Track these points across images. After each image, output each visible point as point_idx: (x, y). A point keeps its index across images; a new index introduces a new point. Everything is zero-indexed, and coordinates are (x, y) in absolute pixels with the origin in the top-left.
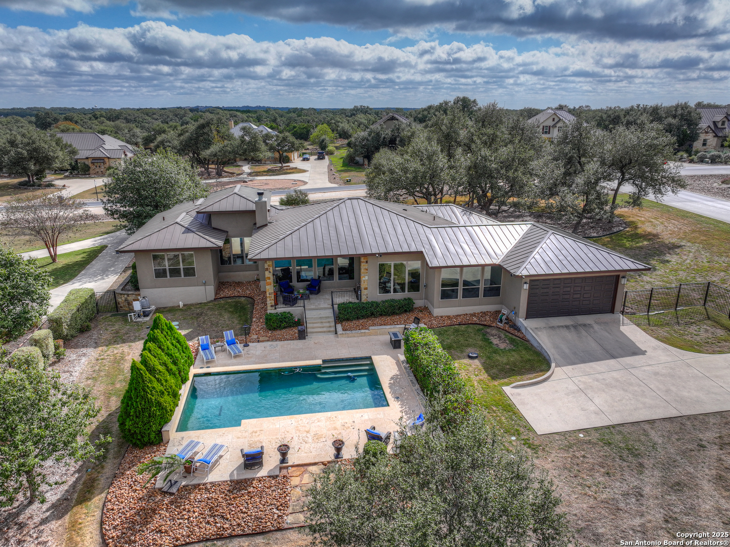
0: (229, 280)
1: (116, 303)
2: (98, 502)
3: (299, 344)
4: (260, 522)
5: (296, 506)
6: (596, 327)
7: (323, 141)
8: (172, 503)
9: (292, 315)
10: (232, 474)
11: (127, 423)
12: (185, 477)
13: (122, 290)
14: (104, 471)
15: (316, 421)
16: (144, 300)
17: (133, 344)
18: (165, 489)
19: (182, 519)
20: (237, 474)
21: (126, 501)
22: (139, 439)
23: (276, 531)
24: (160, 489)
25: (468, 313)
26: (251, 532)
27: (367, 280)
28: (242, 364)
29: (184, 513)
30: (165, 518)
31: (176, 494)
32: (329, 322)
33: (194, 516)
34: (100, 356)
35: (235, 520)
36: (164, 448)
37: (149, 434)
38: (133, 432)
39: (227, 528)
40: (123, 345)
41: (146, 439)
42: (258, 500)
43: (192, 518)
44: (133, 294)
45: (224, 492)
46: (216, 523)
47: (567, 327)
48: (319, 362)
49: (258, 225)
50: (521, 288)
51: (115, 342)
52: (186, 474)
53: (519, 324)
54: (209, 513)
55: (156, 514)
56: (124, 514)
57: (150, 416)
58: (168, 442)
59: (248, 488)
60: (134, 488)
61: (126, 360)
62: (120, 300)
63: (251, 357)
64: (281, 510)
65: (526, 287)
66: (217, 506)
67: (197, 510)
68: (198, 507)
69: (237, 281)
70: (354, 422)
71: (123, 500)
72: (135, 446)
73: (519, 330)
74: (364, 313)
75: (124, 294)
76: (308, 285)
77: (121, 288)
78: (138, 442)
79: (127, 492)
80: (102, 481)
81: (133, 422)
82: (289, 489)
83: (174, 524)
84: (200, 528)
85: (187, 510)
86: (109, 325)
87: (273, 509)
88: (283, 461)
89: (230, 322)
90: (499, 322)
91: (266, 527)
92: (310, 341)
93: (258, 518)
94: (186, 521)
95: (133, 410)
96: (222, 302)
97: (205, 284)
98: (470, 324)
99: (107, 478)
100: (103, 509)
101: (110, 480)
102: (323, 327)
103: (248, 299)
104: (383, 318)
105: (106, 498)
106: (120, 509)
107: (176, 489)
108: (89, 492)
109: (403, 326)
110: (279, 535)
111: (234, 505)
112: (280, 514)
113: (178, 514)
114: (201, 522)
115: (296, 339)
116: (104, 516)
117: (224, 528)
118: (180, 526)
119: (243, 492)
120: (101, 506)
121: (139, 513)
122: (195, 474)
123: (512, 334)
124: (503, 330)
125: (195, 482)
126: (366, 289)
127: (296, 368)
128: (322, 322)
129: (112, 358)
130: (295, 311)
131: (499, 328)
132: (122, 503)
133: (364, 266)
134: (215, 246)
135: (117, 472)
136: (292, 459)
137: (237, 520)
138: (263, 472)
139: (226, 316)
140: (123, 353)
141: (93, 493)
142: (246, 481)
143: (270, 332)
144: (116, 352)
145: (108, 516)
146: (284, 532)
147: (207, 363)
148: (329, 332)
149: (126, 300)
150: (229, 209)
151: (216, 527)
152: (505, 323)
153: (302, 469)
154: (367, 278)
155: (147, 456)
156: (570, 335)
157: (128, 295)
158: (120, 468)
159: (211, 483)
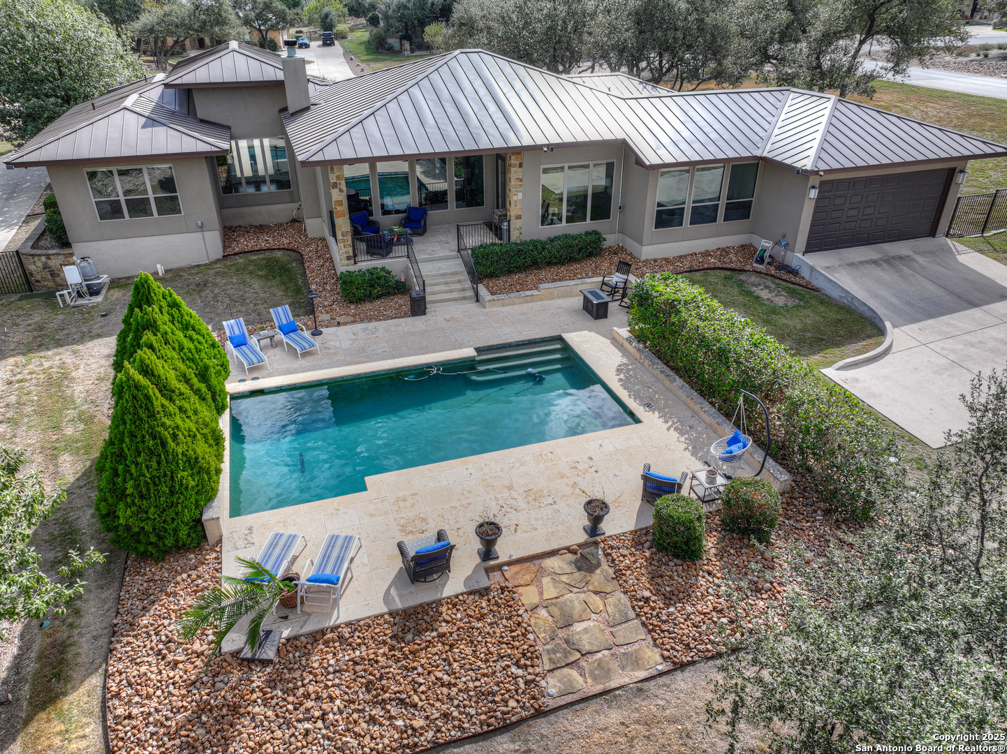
0: (242, 223)
1: (26, 275)
2: (86, 699)
3: (418, 323)
4: (494, 702)
5: (554, 651)
6: (920, 259)
7: (327, 16)
8: (272, 684)
9: (389, 273)
10: (387, 598)
11: (120, 514)
12: (286, 618)
13: (33, 247)
14: (84, 621)
15: (517, 465)
16: (84, 264)
17: (80, 347)
18: (247, 653)
19: (308, 720)
20: (400, 596)
21: (159, 693)
22: (151, 543)
23: (533, 717)
24: (236, 654)
25: (697, 251)
26: (479, 730)
27: (521, 200)
28: (321, 368)
29: (309, 704)
30: (266, 723)
31: (276, 660)
32: (459, 282)
33: (335, 709)
34: (15, 375)
35: (433, 705)
36: (214, 555)
37: (176, 530)
38: (137, 529)
39: (422, 728)
40: (60, 350)
41: (169, 542)
42: (468, 651)
43: (331, 716)
44: (58, 254)
45: (385, 643)
46: (391, 718)
47: (875, 262)
48: (469, 352)
49: (291, 110)
50: (804, 196)
51: (40, 346)
52: (285, 612)
53: (794, 264)
54: (368, 697)
55: (242, 715)
56: (162, 725)
57: (172, 493)
58: (220, 541)
59: (436, 625)
60: (170, 657)
61: (73, 378)
62: (32, 267)
63: (335, 354)
64: (526, 666)
65: (813, 194)
66: (381, 678)
67: (337, 692)
68: (338, 686)
69: (257, 224)
70: (591, 459)
71: (151, 690)
72: (145, 556)
73: (795, 272)
74: (520, 261)
75: (40, 255)
76: (405, 219)
77: (30, 244)
78: (150, 548)
79: (154, 669)
80: (85, 648)
81: (134, 509)
82: (526, 616)
83: (293, 735)
84: (357, 735)
85: (313, 696)
86: (19, 316)
87: (508, 666)
88: (487, 553)
89: (268, 294)
90: (757, 261)
91: (508, 713)
92: (437, 315)
93: (483, 695)
94: (320, 724)
95: (130, 484)
96: (240, 260)
97: (201, 228)
98: (708, 269)
99: (95, 638)
100: (104, 719)
101: (103, 641)
102: (451, 291)
103: (288, 252)
104: (554, 269)
105: (105, 687)
106: (150, 714)
107: (274, 649)
108: (58, 676)
109: (600, 279)
110: (542, 726)
111: (420, 670)
112: (529, 677)
113: (296, 709)
114: (355, 722)
115: (405, 315)
116: (112, 735)
117: (414, 729)
118: (310, 738)
119: (430, 635)
120: (97, 710)
121: (199, 717)
122: (306, 609)
123: (784, 280)
124: (767, 275)
125: (310, 627)
126: (519, 217)
127: (430, 366)
128: (446, 283)
129: (42, 376)
130: (394, 263)
131: (760, 272)
132: (149, 697)
133: (514, 174)
134: (214, 149)
135: (115, 621)
136: (506, 549)
137: (438, 704)
138: (454, 584)
139: (257, 284)
140: (62, 366)
141: (68, 679)
142: (423, 609)
143: (352, 307)
144: (46, 365)
145: (121, 735)
146: (552, 717)
147: (251, 370)
148: (464, 298)
149: (45, 267)
150: (229, 77)
151: (395, 728)
152: (768, 263)
153: (533, 567)
154: (520, 196)
155: (179, 578)
156: (886, 275)
157: (48, 257)
158: (121, 611)
159: (349, 624)
